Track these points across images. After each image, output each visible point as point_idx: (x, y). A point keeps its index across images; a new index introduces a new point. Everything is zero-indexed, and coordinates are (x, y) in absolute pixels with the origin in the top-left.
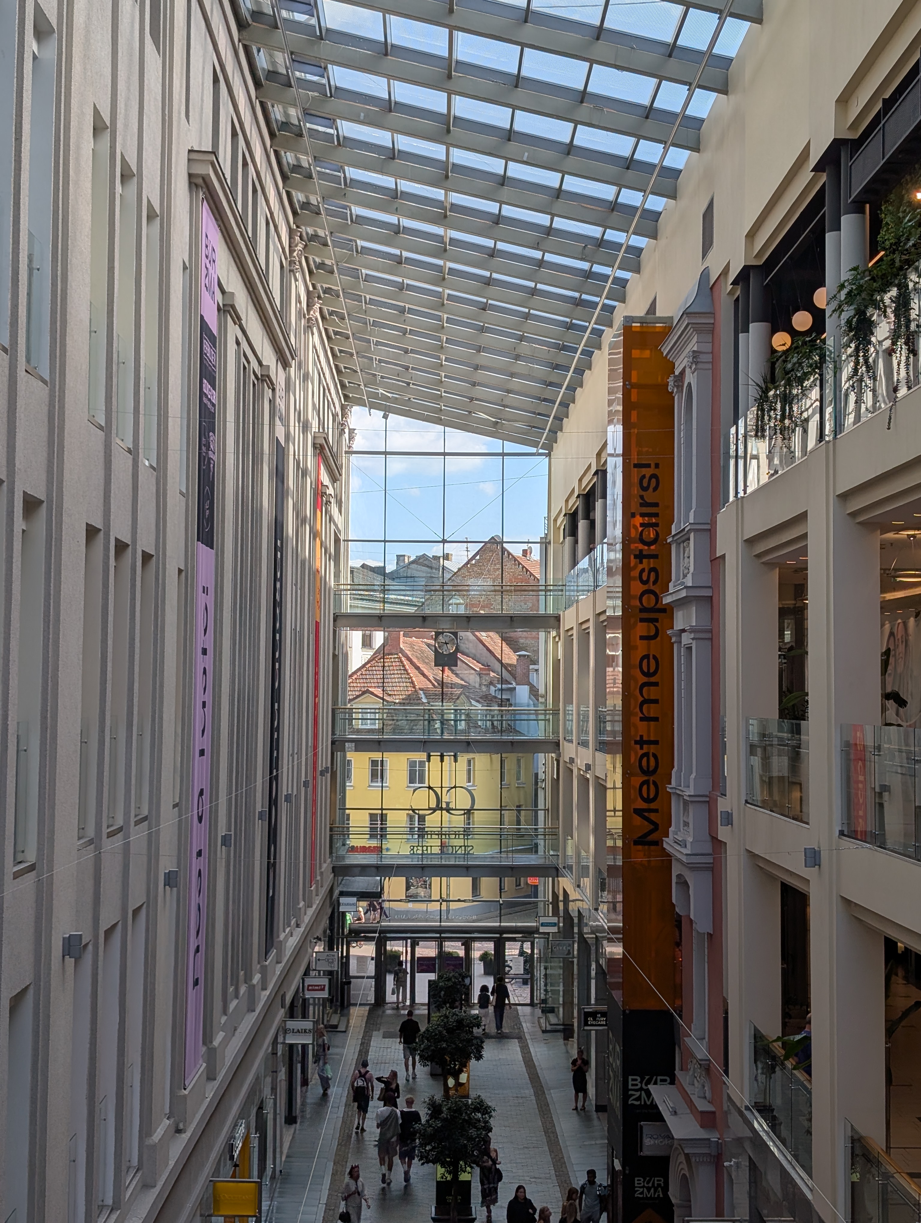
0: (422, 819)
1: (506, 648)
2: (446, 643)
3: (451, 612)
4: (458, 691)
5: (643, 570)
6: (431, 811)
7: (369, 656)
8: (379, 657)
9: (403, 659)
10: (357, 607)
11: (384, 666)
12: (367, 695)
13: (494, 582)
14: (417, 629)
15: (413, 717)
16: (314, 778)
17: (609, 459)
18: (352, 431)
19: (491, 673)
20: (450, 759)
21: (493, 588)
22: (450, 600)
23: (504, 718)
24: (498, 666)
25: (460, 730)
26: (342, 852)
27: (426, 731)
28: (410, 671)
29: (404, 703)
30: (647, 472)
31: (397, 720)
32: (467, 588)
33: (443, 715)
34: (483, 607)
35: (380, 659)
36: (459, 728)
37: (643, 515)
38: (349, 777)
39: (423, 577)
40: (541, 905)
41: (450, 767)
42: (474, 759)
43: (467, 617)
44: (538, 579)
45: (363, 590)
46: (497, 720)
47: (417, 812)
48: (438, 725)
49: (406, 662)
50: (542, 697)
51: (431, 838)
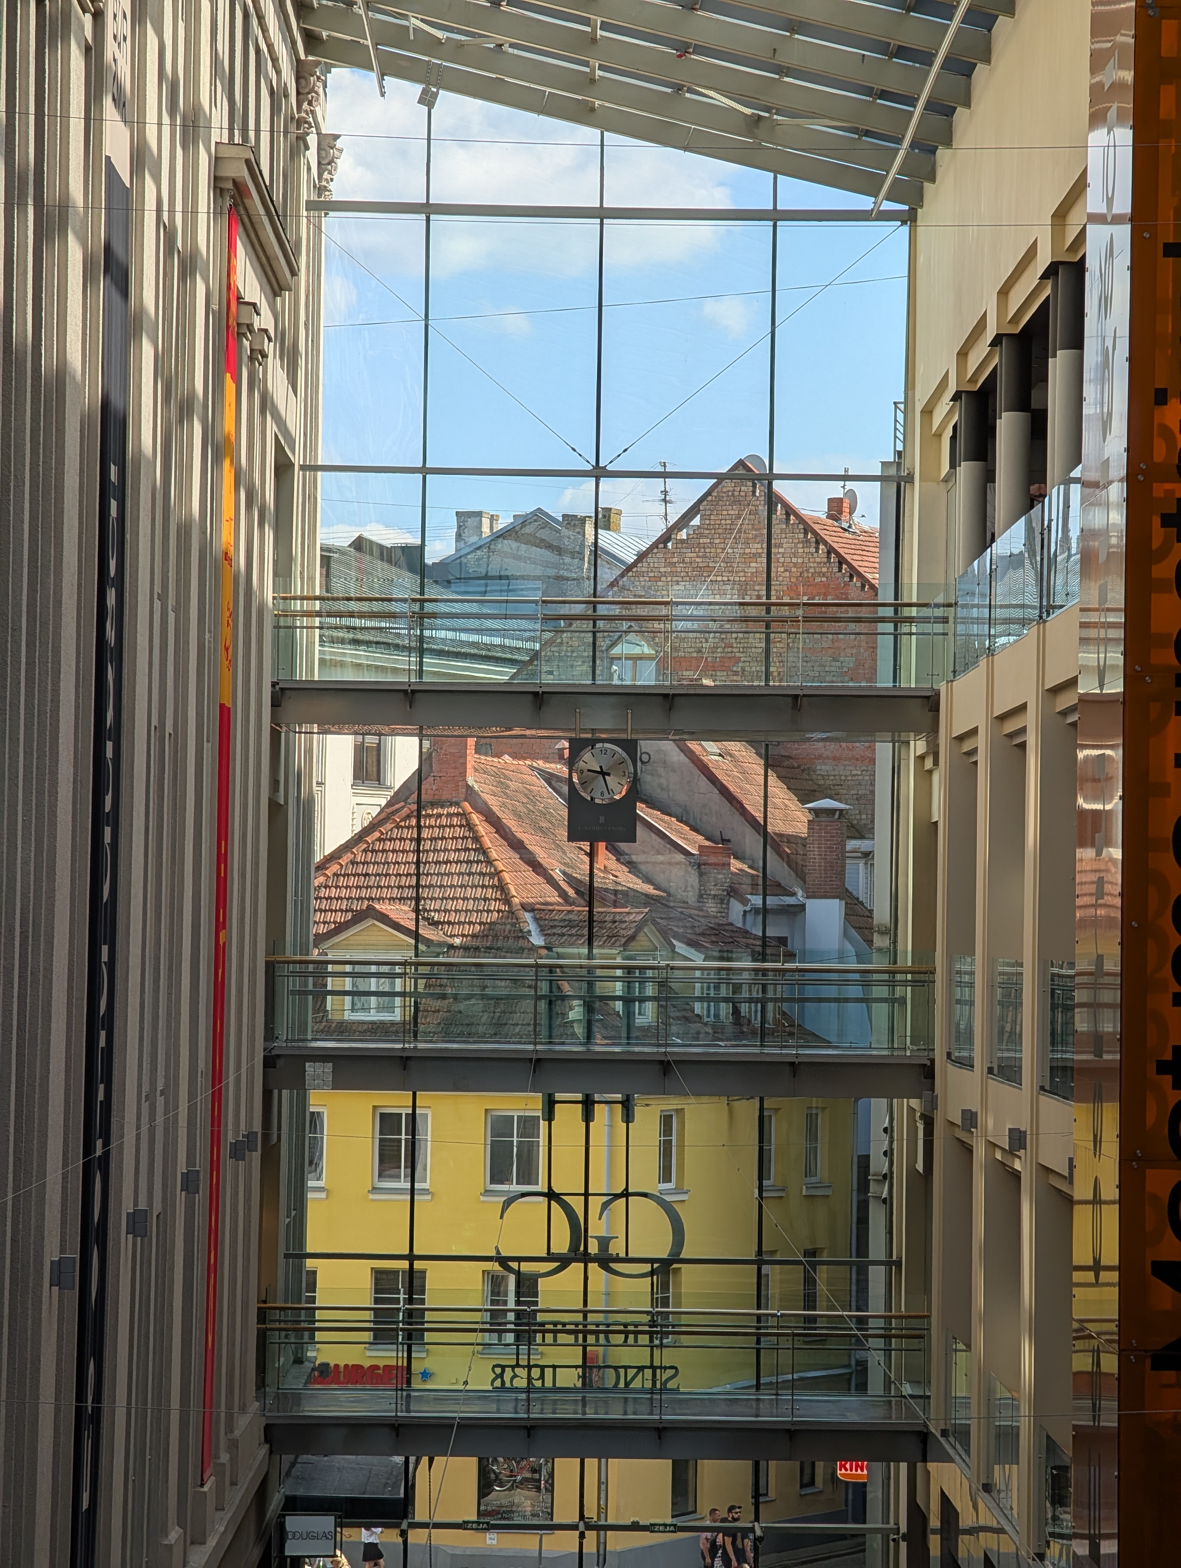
0: (529, 1287)
1: (778, 791)
2: (603, 773)
3: (616, 682)
4: (634, 914)
6: (554, 1265)
7: (375, 811)
8: (406, 811)
9: (476, 818)
10: (342, 664)
11: (419, 840)
12: (370, 922)
13: (743, 592)
14: (517, 731)
15: (502, 988)
16: (215, 1165)
18: (327, 143)
19: (732, 861)
20: (611, 1113)
21: (738, 612)
22: (613, 645)
23: (770, 995)
24: (752, 843)
25: (641, 1029)
26: (294, 1381)
27: (544, 1032)
28: (494, 855)
29: (477, 949)
31: (456, 997)
32: (664, 611)
33: (590, 984)
34: (710, 669)
35: (409, 817)
36: (639, 1021)
38: (314, 1163)
39: (536, 578)
40: (875, 1543)
41: (611, 1135)
42: (680, 1112)
43: (666, 696)
44: (872, 587)
45: (362, 615)
46: (750, 1000)
47: (514, 1265)
48: (576, 1013)
49: (483, 828)
50: (882, 933)
51: (555, 1344)
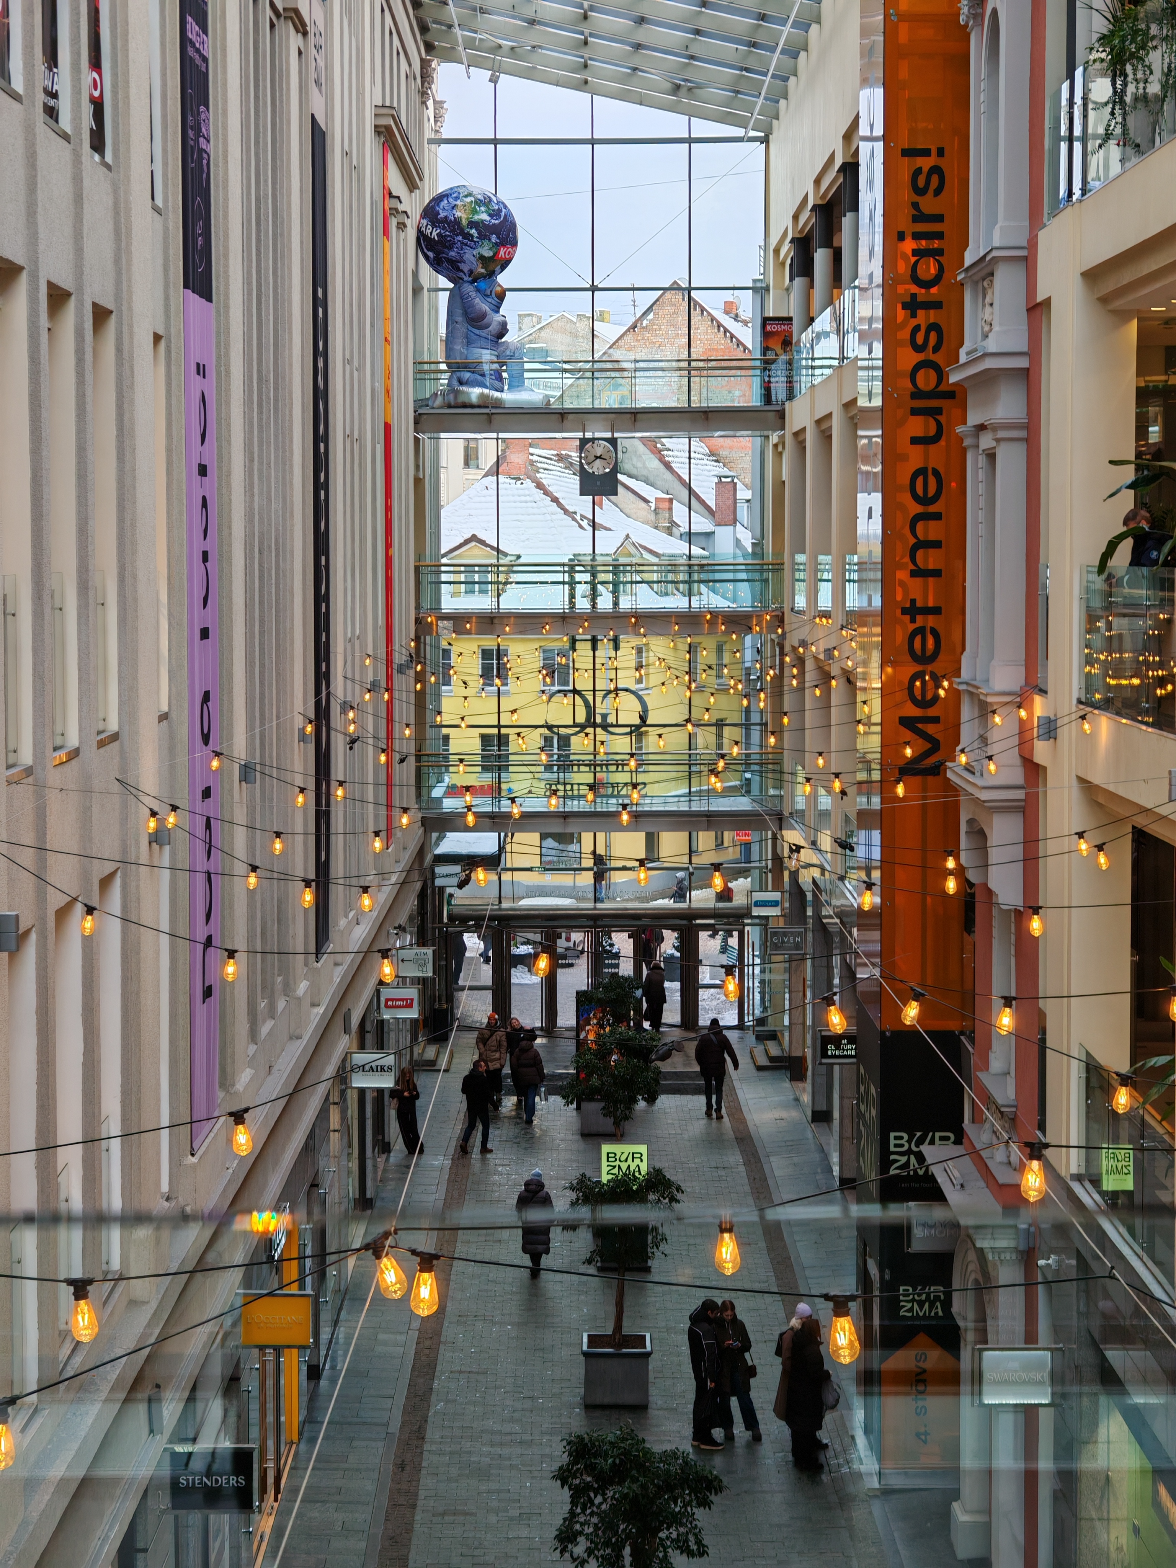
0: (565, 742)
2: (599, 458)
5: (917, 329)
6: (578, 729)
12: (473, 544)
16: (389, 677)
17: (862, 144)
18: (438, 104)
20: (607, 645)
30: (925, 163)
37: (916, 236)
40: (755, 874)
41: (607, 658)
42: (646, 644)
43: (632, 413)
44: (749, 350)
47: (555, 730)
51: (579, 772)
